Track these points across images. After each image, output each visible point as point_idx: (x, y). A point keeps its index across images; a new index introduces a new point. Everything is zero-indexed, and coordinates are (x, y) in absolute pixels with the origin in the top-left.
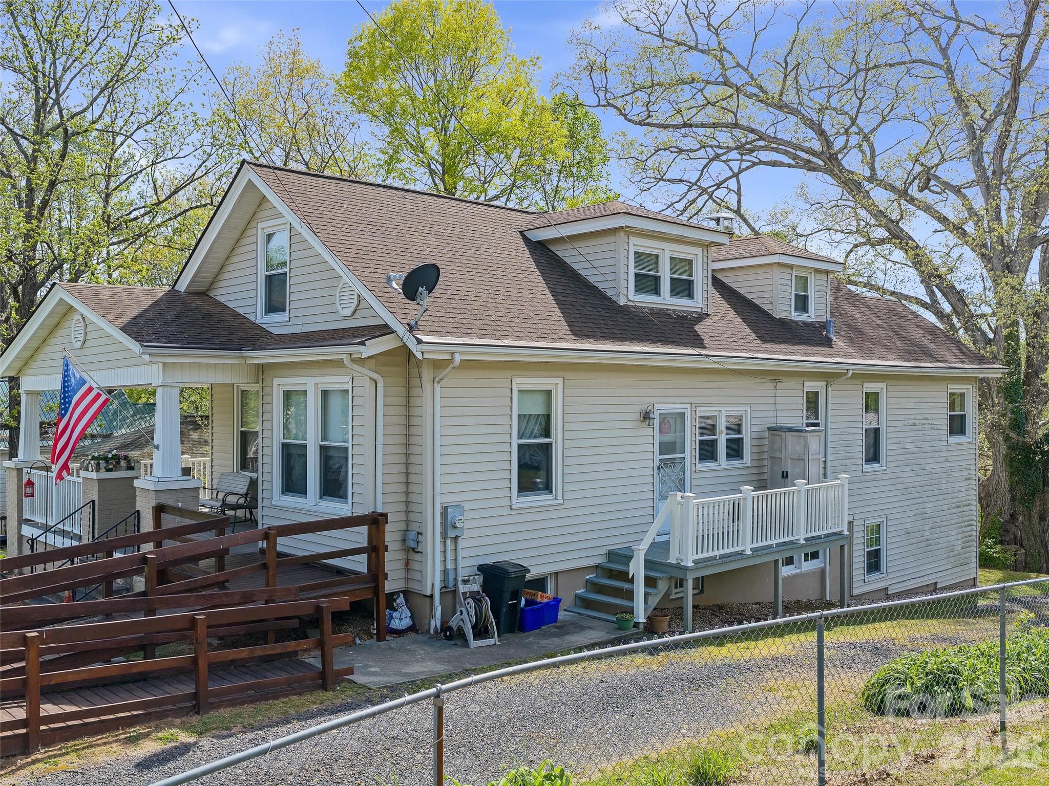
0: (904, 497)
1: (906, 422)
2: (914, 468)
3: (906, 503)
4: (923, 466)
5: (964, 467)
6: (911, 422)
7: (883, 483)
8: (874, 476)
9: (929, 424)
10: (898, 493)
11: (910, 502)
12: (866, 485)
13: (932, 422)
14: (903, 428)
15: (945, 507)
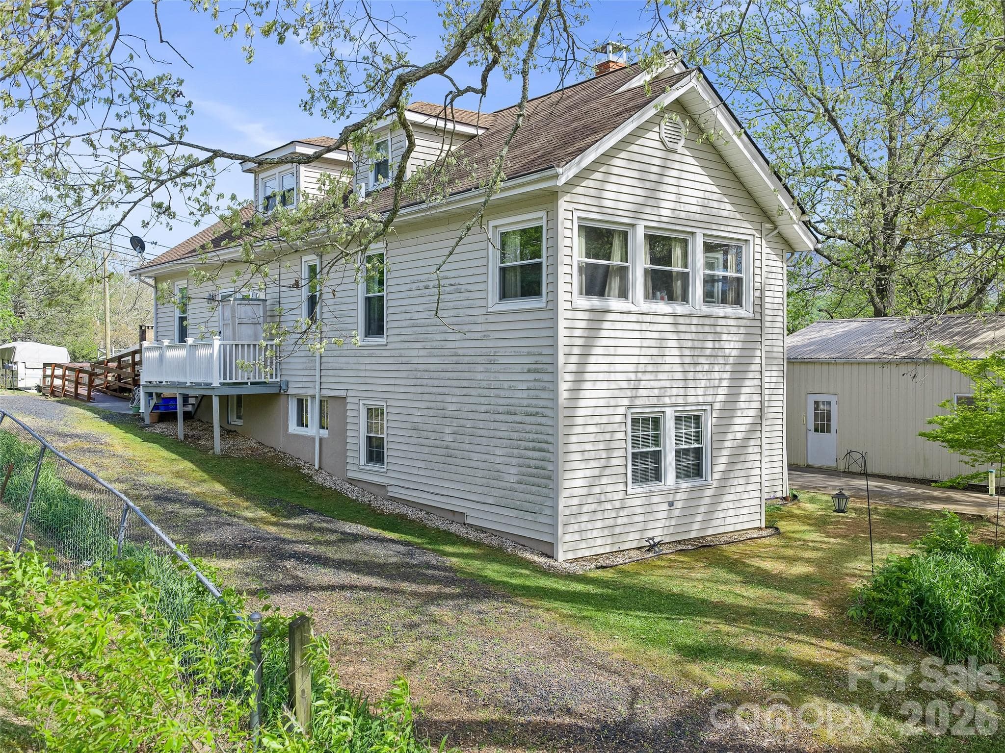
0: (412, 382)
1: (414, 286)
2: (428, 345)
3: (412, 389)
4: (442, 343)
5: (526, 350)
6: (421, 285)
7: (383, 360)
8: (371, 352)
9: (451, 285)
10: (404, 375)
11: (420, 390)
12: (361, 360)
13: (457, 281)
14: (409, 293)
15: (483, 408)
